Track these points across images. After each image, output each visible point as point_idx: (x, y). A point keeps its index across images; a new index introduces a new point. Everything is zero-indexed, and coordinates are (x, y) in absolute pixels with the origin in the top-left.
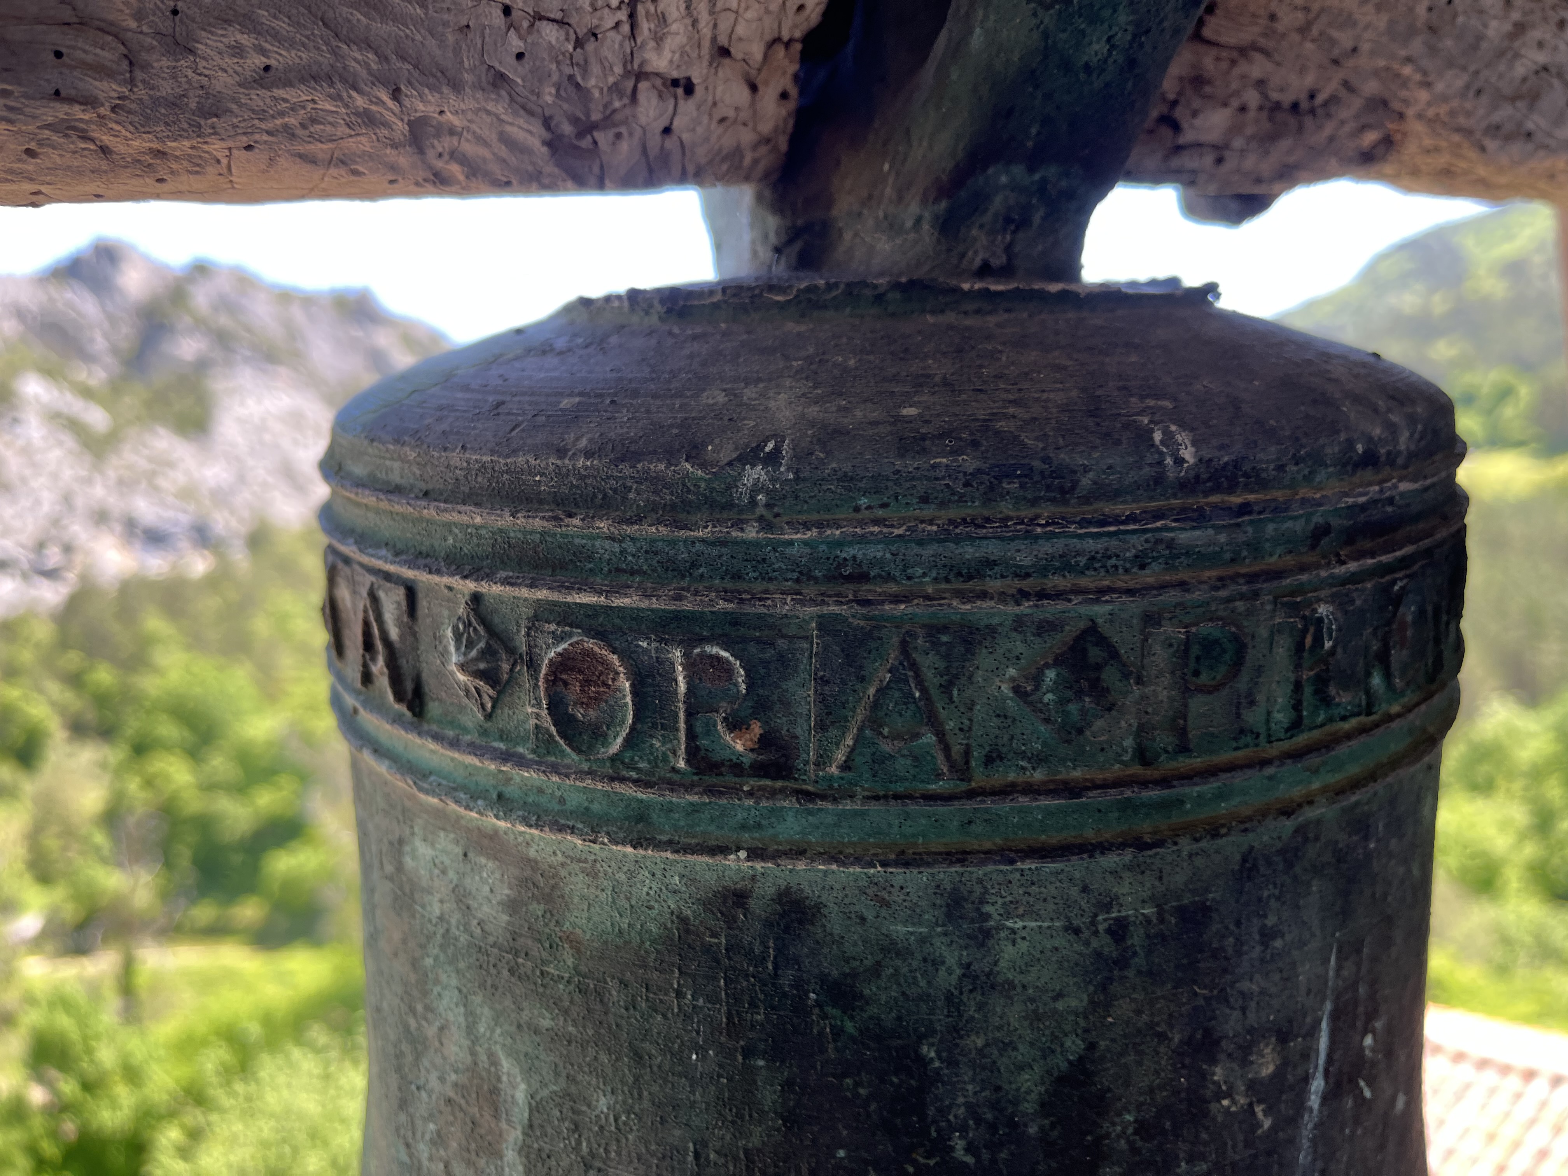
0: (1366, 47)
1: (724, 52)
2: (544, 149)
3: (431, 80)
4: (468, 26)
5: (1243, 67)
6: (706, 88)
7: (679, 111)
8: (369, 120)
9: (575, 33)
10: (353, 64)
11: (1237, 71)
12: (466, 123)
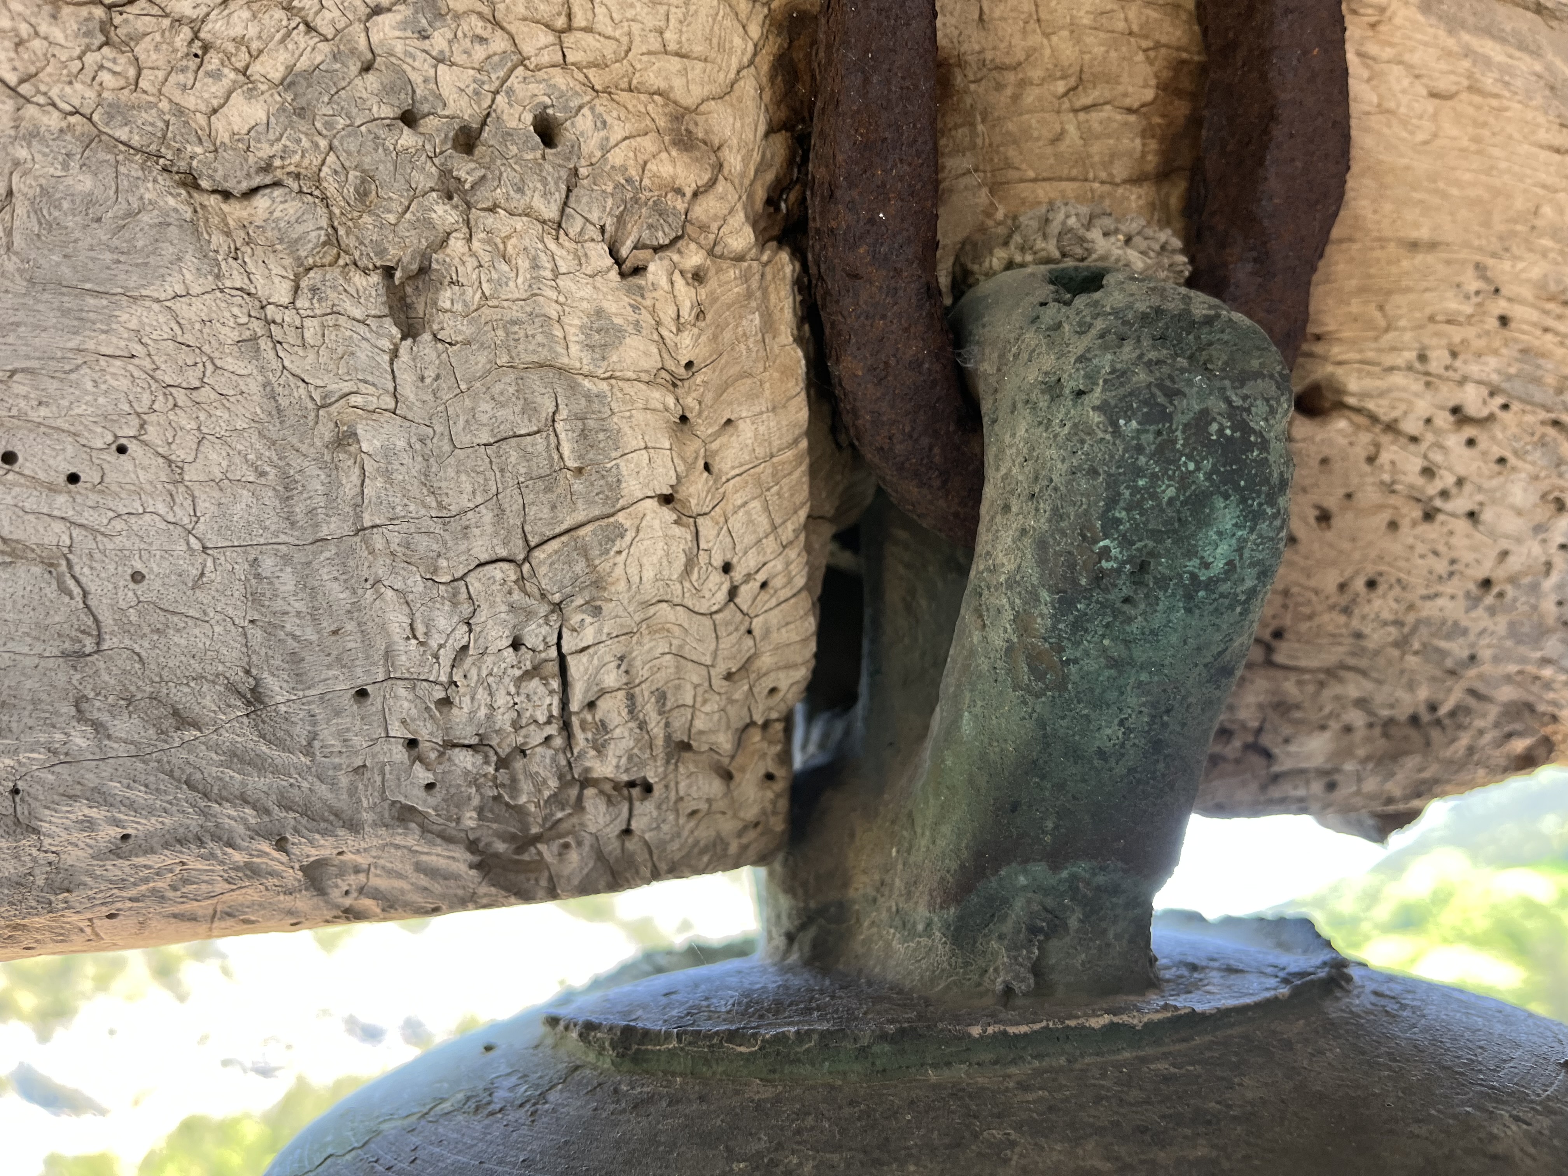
0: (1486, 654)
1: (686, 747)
2: (474, 872)
3: (323, 825)
4: (364, 766)
5: (1334, 689)
6: (667, 787)
7: (635, 812)
8: (253, 872)
9: (496, 753)
10: (227, 821)
11: (1328, 693)
12: (371, 860)
